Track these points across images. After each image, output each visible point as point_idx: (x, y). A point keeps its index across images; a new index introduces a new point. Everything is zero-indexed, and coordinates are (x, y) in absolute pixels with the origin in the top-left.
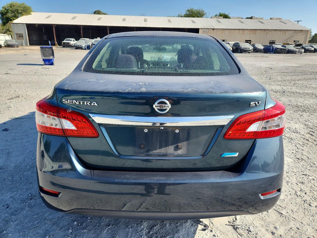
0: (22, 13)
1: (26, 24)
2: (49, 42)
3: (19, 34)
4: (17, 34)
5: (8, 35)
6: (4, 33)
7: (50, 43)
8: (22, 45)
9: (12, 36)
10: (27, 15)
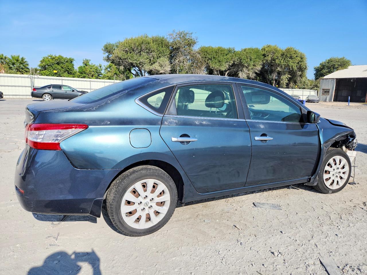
0: (338, 67)
1: (337, 79)
2: (349, 97)
3: (326, 89)
4: (323, 90)
5: (314, 91)
6: (311, 89)
7: (349, 99)
8: (325, 101)
9: (317, 92)
10: (343, 69)
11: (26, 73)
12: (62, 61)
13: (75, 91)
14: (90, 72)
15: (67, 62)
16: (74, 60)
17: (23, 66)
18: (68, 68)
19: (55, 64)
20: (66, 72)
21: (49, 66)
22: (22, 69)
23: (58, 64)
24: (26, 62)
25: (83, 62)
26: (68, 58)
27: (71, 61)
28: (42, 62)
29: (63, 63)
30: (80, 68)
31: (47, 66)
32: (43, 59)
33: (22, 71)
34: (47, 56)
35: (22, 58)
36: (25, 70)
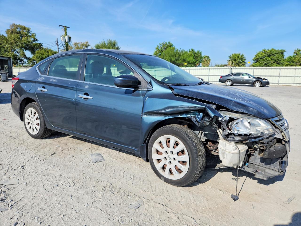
11: (243, 66)
12: (274, 53)
13: (252, 77)
14: (299, 61)
15: (278, 53)
16: (286, 51)
17: (242, 61)
18: (278, 59)
19: (266, 56)
20: (276, 63)
21: (260, 59)
22: (241, 63)
23: (269, 56)
24: (244, 57)
25: (294, 51)
26: (280, 49)
27: (282, 53)
28: (256, 56)
29: (273, 55)
30: (290, 58)
31: (259, 59)
32: (257, 53)
33: (240, 65)
34: (262, 51)
35: (242, 55)
36: (242, 64)
